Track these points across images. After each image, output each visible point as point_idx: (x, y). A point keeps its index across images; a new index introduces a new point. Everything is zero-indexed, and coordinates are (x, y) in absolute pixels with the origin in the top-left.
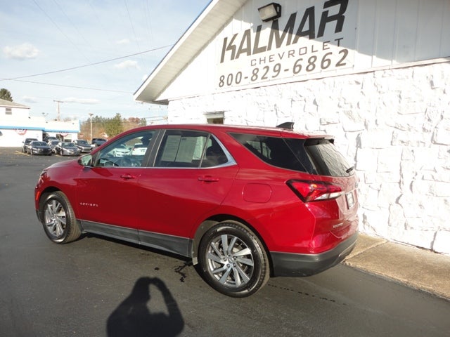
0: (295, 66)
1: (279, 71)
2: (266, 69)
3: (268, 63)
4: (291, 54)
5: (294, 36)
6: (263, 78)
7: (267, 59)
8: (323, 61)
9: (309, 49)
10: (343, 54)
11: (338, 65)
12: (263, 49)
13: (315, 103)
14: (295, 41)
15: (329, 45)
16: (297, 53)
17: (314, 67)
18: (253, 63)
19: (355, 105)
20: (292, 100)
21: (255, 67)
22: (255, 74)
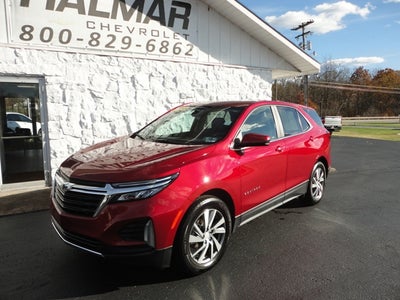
0: (148, 45)
1: (129, 43)
2: (111, 38)
3: (112, 32)
4: (143, 32)
5: (144, 16)
6: (107, 46)
7: (112, 28)
8: (175, 48)
9: (161, 34)
10: (189, 47)
11: (187, 54)
12: (104, 15)
13: (175, 80)
14: (146, 22)
15: (179, 36)
16: (149, 33)
17: (167, 50)
18: (91, 25)
19: (204, 86)
20: (151, 75)
21: (93, 31)
22: (93, 39)
